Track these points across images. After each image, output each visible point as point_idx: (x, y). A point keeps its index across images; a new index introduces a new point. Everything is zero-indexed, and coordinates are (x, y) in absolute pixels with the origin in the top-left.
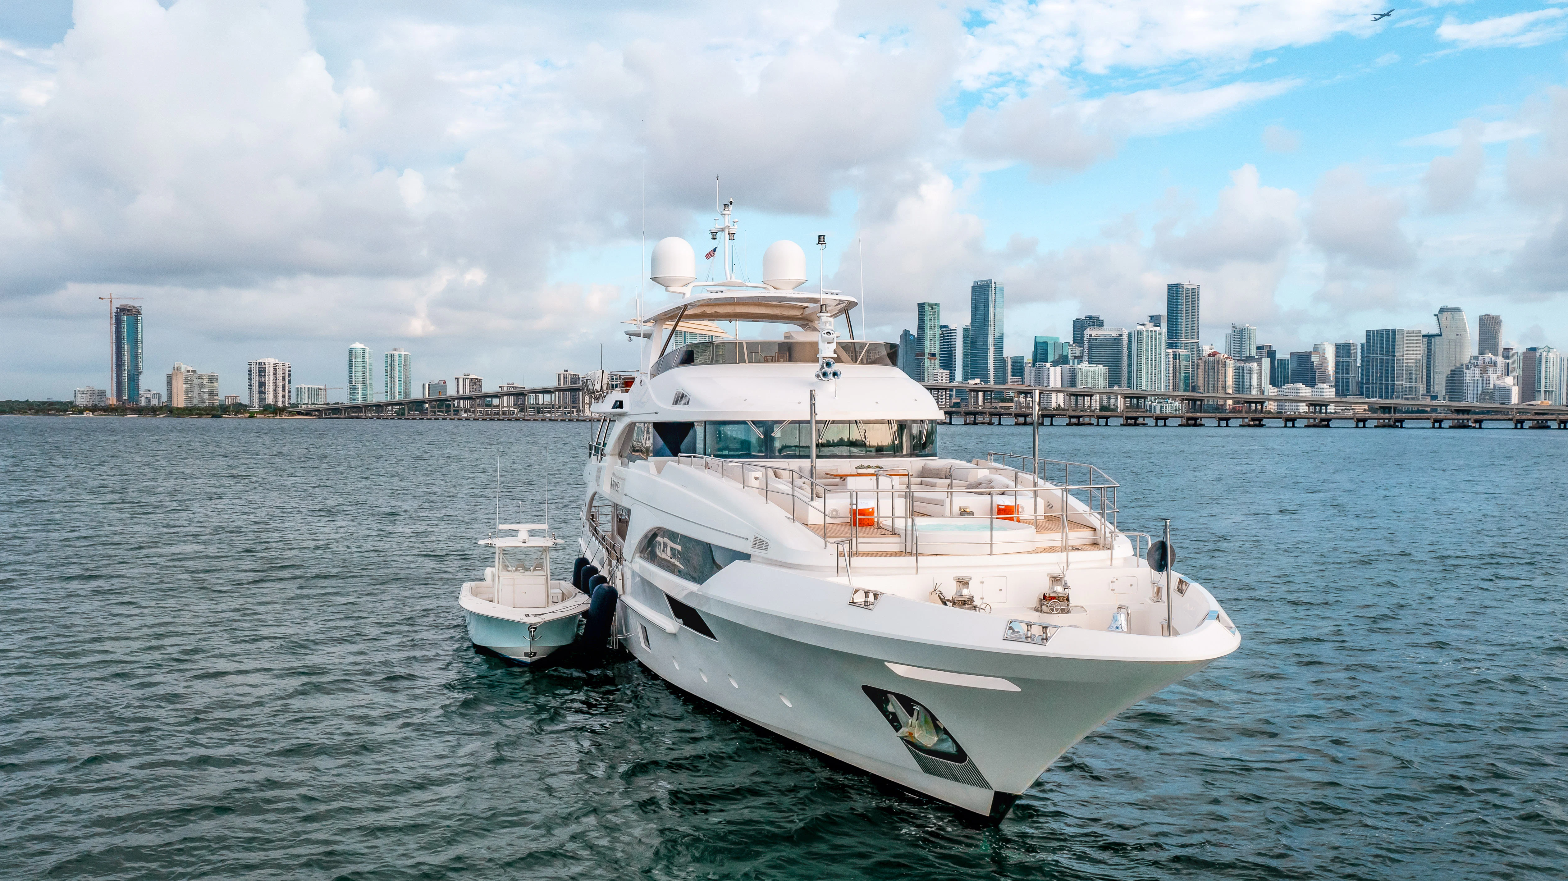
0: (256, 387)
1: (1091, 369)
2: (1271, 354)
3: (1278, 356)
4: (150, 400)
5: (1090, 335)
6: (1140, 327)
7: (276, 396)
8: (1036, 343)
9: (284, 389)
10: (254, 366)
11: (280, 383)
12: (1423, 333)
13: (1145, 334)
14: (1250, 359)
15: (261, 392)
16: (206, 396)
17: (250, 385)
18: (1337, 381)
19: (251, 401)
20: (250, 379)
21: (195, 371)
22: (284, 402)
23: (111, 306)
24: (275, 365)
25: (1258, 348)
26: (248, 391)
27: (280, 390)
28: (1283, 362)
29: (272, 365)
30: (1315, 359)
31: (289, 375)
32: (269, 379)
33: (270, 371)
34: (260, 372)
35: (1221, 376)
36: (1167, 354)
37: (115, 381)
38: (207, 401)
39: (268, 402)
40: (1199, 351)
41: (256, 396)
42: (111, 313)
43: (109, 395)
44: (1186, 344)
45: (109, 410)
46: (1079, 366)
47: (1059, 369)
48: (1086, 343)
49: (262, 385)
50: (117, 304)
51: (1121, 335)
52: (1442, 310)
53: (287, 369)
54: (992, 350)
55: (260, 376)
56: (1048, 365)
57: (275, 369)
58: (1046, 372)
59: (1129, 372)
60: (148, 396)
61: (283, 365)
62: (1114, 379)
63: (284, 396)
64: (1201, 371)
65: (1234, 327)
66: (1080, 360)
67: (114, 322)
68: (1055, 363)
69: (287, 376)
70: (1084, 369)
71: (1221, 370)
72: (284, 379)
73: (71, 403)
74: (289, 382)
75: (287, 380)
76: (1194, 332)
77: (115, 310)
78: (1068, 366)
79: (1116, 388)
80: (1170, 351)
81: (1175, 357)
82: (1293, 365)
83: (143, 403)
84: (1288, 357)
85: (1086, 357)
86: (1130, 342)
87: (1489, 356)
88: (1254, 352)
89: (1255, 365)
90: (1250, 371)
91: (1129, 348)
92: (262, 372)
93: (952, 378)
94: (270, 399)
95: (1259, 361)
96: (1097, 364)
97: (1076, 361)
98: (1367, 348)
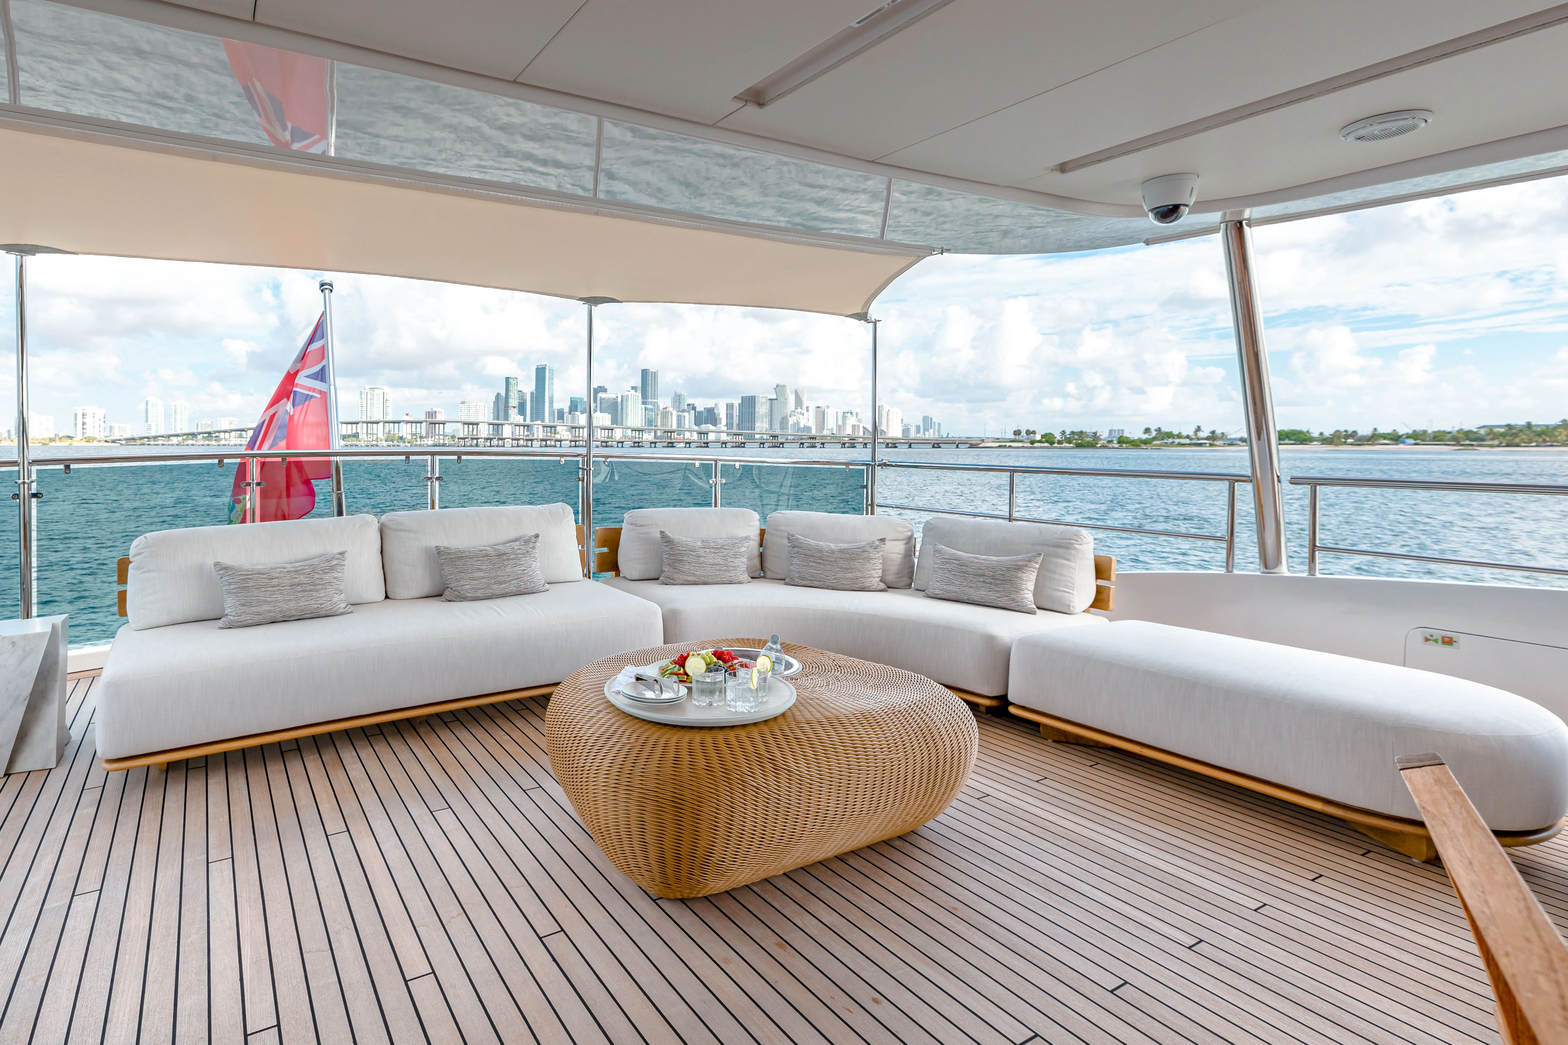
1: (602, 416)
2: (694, 408)
3: (698, 410)
5: (600, 397)
6: (627, 393)
8: (570, 401)
12: (769, 398)
13: (630, 396)
14: (684, 411)
18: (727, 423)
25: (688, 405)
28: (700, 413)
30: (716, 411)
35: (670, 420)
36: (642, 408)
40: (658, 407)
44: (651, 402)
48: (598, 401)
51: (617, 397)
52: (777, 386)
54: (546, 405)
56: (578, 413)
59: (622, 417)
62: (614, 421)
64: (659, 417)
65: (676, 393)
70: (597, 416)
71: (670, 417)
76: (655, 396)
80: (643, 406)
81: (646, 409)
82: (705, 414)
84: (702, 409)
85: (598, 410)
86: (622, 401)
87: (799, 410)
88: (686, 408)
89: (686, 414)
90: (684, 417)
91: (622, 404)
95: (689, 412)
96: (605, 413)
98: (741, 406)
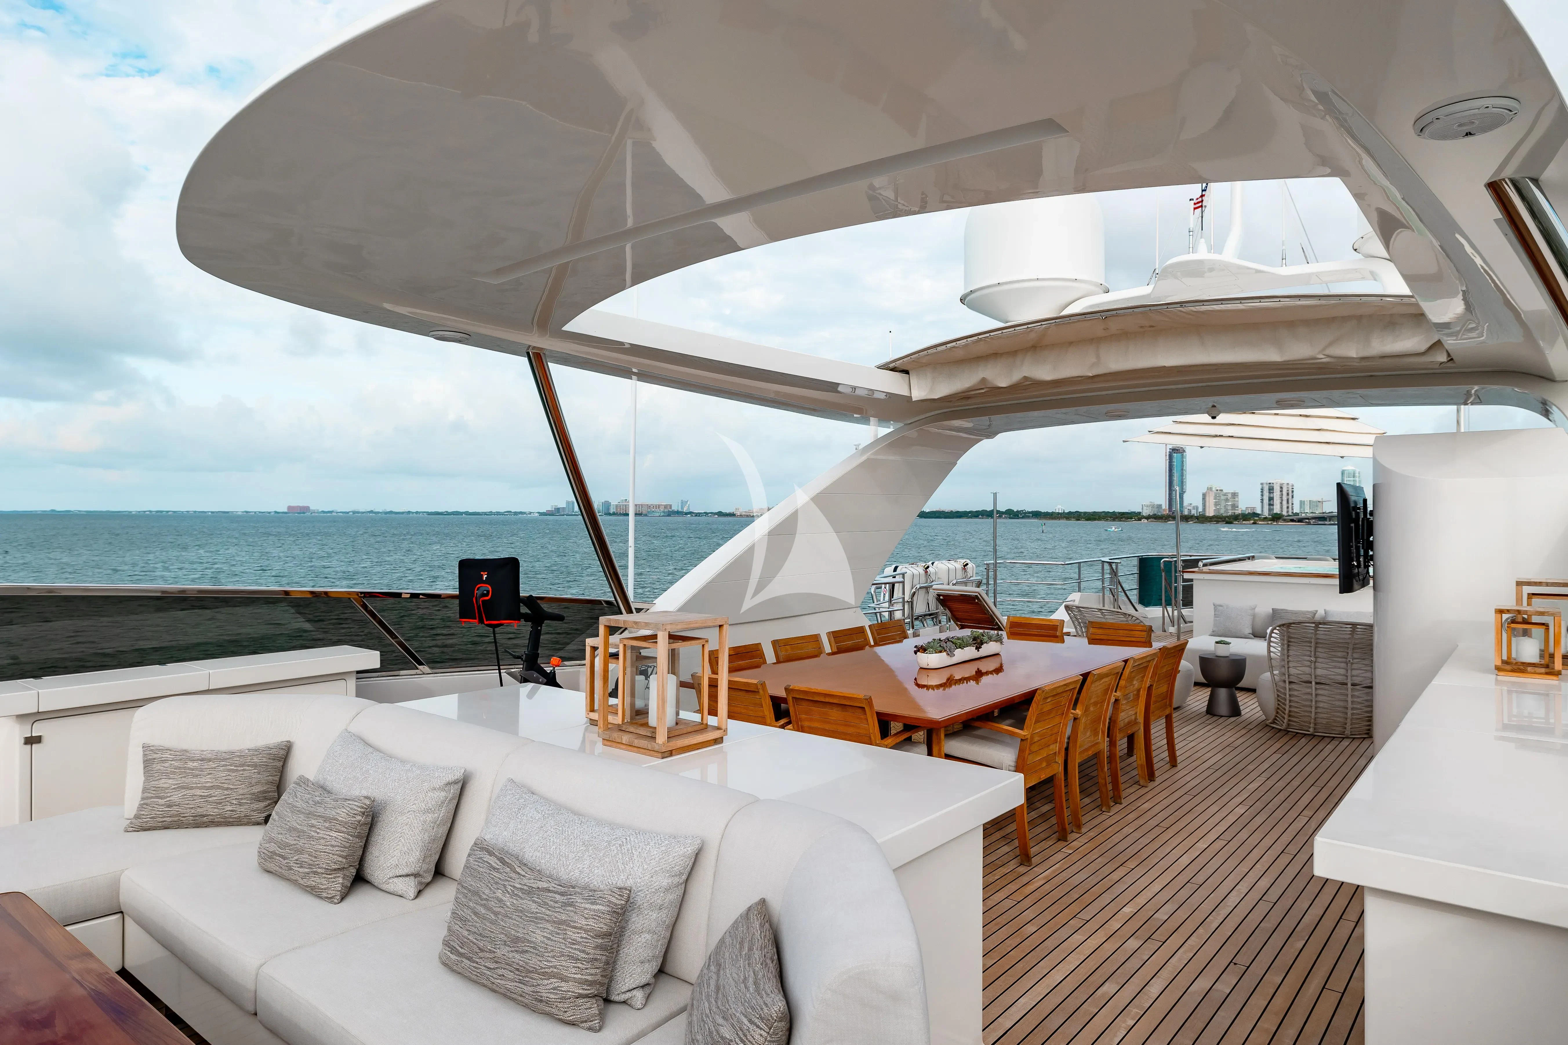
0: (1266, 501)
4: (1191, 512)
7: (1281, 508)
9: (1288, 502)
10: (1265, 485)
11: (1285, 498)
15: (1270, 505)
16: (1229, 508)
17: (1262, 500)
19: (1262, 511)
20: (1262, 495)
21: (1222, 490)
22: (1288, 512)
23: (1166, 449)
24: (1282, 485)
26: (1260, 504)
27: (1285, 503)
29: (1279, 485)
31: (1293, 492)
32: (1276, 495)
33: (1277, 489)
34: (1269, 489)
37: (1168, 498)
38: (1230, 511)
39: (1275, 512)
41: (1266, 507)
42: (1166, 454)
43: (1164, 508)
45: (1164, 518)
49: (1271, 499)
50: (1170, 449)
53: (1290, 488)
55: (1270, 493)
57: (1281, 488)
60: (1190, 508)
61: (1288, 484)
63: (1288, 508)
67: (1168, 458)
69: (1290, 492)
72: (1288, 494)
73: (1140, 513)
74: (1292, 498)
75: (1290, 495)
77: (1169, 452)
83: (1187, 513)
92: (1271, 490)
94: (1277, 509)
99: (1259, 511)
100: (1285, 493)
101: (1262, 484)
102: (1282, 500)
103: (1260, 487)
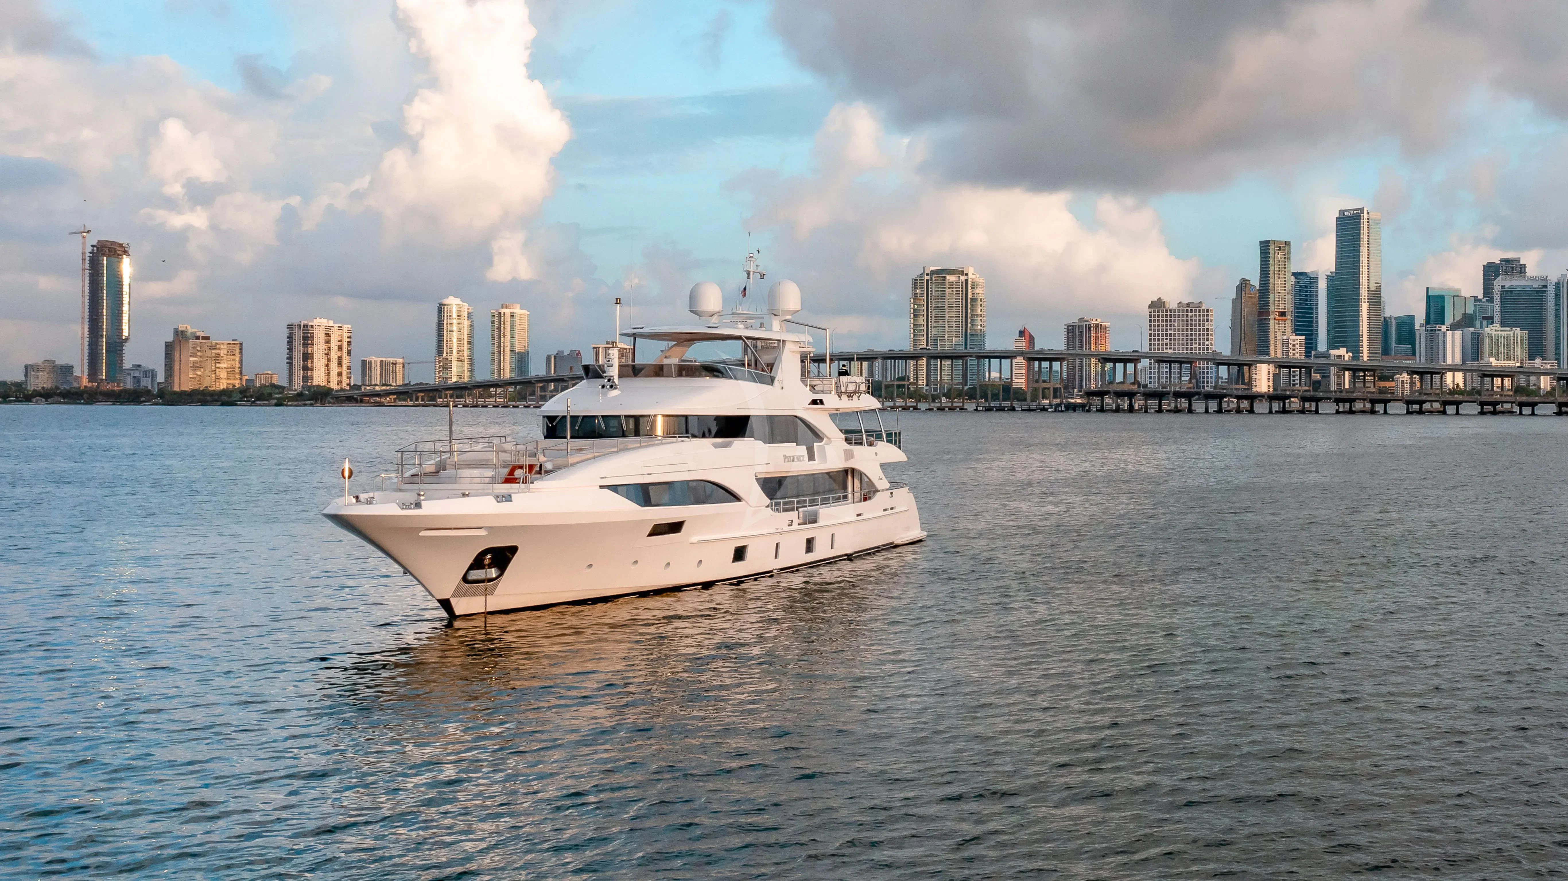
0: (298, 361)
1: (1504, 334)
4: (139, 381)
5: (1503, 287)
7: (328, 374)
8: (1428, 298)
9: (340, 364)
10: (296, 330)
11: (334, 355)
15: (305, 368)
16: (223, 374)
17: (290, 358)
19: (291, 380)
20: (290, 350)
21: (207, 338)
22: (340, 383)
23: (84, 244)
24: (328, 328)
26: (286, 367)
27: (334, 365)
29: (322, 328)
31: (349, 343)
32: (318, 349)
33: (319, 337)
34: (305, 338)
37: (86, 350)
38: (225, 382)
39: (316, 382)
41: (298, 374)
42: (84, 254)
43: (77, 372)
45: (74, 396)
46: (1487, 330)
47: (1458, 334)
48: (1497, 298)
49: (307, 357)
50: (93, 240)
51: (1545, 286)
53: (346, 335)
54: (1364, 307)
55: (305, 345)
56: (1444, 328)
57: (328, 335)
58: (1441, 338)
59: (1558, 338)
60: (137, 374)
61: (340, 328)
62: (1536, 349)
63: (340, 374)
66: (1490, 320)
67: (87, 265)
68: (1454, 327)
69: (345, 344)
70: (1494, 333)
72: (340, 348)
73: (18, 385)
74: (349, 353)
75: (345, 350)
77: (89, 249)
78: (1472, 329)
79: (1538, 362)
83: (129, 384)
85: (1497, 318)
86: (1557, 296)
91: (1557, 304)
92: (308, 338)
93: (1310, 345)
94: (319, 378)
96: (1512, 327)
97: (1485, 322)
99: (280, 380)
100: (334, 345)
101: (290, 326)
102: (329, 360)
103: (285, 333)
